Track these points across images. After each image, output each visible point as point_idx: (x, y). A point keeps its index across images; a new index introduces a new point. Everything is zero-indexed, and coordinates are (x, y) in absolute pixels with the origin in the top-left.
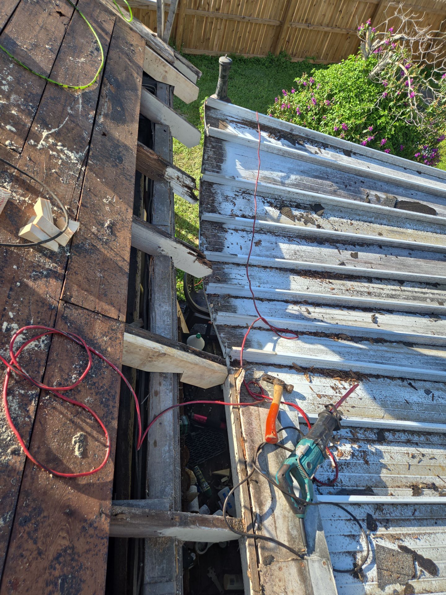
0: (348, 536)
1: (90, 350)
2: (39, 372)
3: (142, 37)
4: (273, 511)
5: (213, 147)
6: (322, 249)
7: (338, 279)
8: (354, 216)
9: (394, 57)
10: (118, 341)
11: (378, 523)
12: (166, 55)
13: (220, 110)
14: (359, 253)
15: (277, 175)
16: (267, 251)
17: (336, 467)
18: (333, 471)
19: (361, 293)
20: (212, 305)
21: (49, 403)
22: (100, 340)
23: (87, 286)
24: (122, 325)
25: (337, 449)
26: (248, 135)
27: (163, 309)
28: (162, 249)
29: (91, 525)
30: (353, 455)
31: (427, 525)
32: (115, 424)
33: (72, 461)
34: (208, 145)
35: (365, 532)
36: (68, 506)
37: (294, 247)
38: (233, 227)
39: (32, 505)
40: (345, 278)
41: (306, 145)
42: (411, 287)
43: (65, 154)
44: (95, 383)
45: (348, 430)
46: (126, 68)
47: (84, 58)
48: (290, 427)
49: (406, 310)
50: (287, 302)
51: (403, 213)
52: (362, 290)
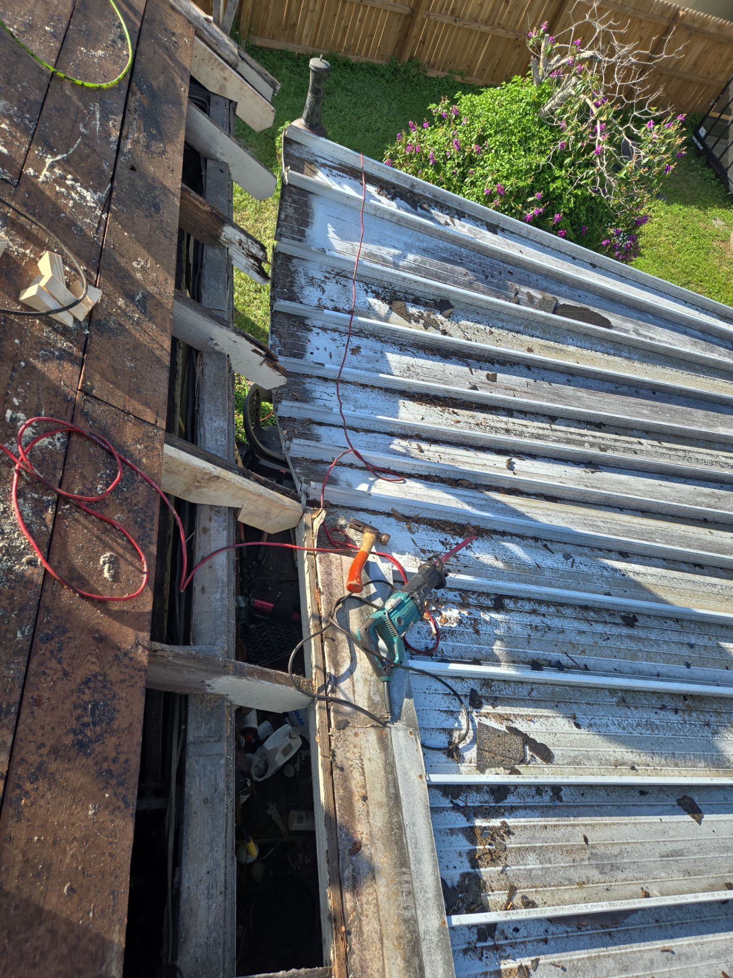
0: (445, 711)
1: (120, 459)
2: (55, 476)
3: (190, 22)
4: (352, 673)
5: (294, 202)
6: (447, 365)
7: (466, 409)
8: (496, 321)
9: (579, 87)
10: (155, 452)
11: (483, 701)
12: (225, 54)
13: (306, 146)
14: (499, 375)
15: (388, 252)
16: (368, 362)
17: (437, 634)
18: (433, 639)
19: (497, 430)
20: (285, 432)
21: (70, 513)
22: (133, 447)
23: (113, 377)
24: (161, 432)
25: (441, 614)
26: (347, 188)
27: (216, 425)
28: (215, 342)
29: (126, 654)
30: (460, 622)
31: (546, 708)
32: (154, 549)
33: (101, 583)
34: (287, 198)
35: (467, 709)
36: (98, 631)
37: (407, 360)
38: (319, 324)
39: (54, 622)
40: (476, 408)
41: (433, 211)
42: (565, 426)
43: (77, 192)
44: (126, 499)
45: (457, 593)
46: (165, 69)
47: (102, 50)
48: (380, 581)
49: (555, 455)
50: (392, 434)
51: (564, 322)
52: (498, 425)
